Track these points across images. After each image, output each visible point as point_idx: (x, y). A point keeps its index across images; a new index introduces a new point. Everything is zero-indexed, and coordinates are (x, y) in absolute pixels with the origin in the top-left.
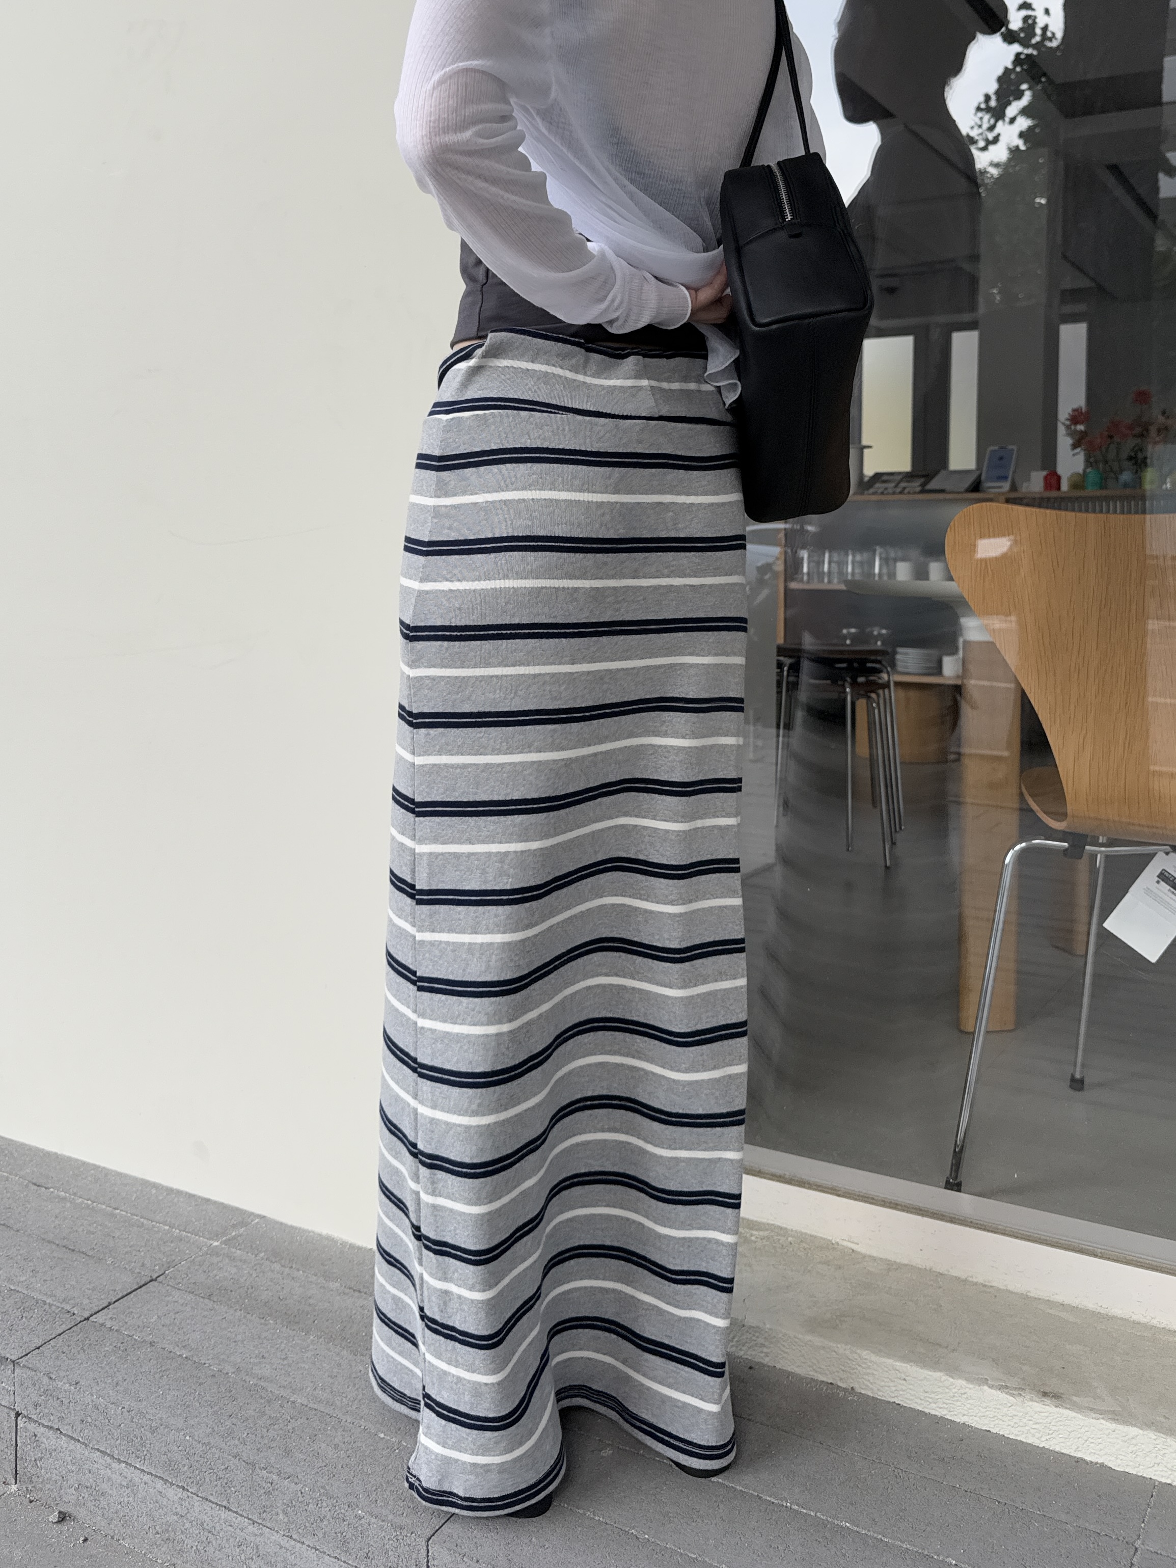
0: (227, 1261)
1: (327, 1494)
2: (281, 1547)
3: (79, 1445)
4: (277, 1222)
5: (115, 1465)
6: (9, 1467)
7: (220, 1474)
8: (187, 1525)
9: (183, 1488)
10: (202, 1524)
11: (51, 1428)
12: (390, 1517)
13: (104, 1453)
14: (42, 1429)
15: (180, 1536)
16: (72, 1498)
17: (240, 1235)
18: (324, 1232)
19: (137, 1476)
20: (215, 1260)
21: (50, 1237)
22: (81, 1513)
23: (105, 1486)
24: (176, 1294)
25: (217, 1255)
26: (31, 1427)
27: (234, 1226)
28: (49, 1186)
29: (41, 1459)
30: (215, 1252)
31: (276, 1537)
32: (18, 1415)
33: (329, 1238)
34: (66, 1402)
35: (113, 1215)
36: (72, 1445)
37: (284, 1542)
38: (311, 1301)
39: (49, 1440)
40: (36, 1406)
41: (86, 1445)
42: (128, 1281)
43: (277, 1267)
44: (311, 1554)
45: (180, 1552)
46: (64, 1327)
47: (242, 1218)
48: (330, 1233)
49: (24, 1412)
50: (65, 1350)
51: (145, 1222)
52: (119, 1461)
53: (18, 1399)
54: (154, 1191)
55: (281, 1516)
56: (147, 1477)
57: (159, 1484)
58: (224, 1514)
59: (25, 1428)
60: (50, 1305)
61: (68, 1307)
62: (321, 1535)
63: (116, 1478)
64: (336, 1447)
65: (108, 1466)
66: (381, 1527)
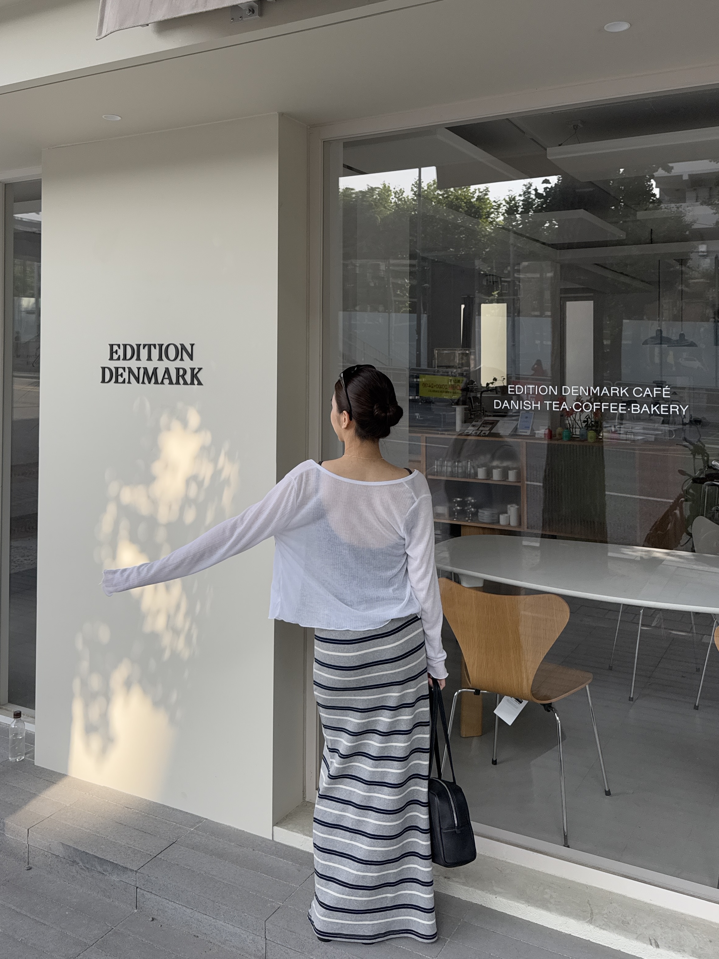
0: (197, 835)
1: (236, 909)
2: (222, 925)
3: (158, 897)
4: (211, 821)
5: (170, 903)
6: (134, 905)
7: (204, 904)
8: (193, 920)
9: (192, 909)
10: (198, 920)
11: (148, 892)
12: (254, 915)
13: (167, 899)
14: (145, 892)
15: (191, 923)
16: (156, 914)
17: (200, 826)
18: (228, 824)
19: (177, 906)
20: (193, 835)
21: (137, 828)
22: (159, 918)
23: (167, 909)
24: (183, 847)
25: (194, 834)
26: (142, 891)
27: (197, 823)
28: (131, 808)
29: (145, 902)
30: (192, 832)
31: (221, 922)
32: (137, 888)
33: (229, 827)
34: (154, 884)
35: (156, 819)
36: (156, 897)
37: (223, 924)
38: (226, 850)
39: (148, 895)
40: (144, 885)
41: (160, 897)
42: (166, 844)
43: (213, 837)
44: (231, 927)
45: (191, 928)
46: (149, 860)
47: (199, 819)
48: (230, 825)
49: (140, 887)
50: (151, 867)
51: (167, 822)
52: (171, 901)
53: (137, 883)
54: (168, 810)
55: (222, 916)
56: (180, 906)
57: (184, 908)
58: (205, 916)
59: (140, 892)
60: (143, 852)
61: (149, 853)
62: (234, 921)
63: (170, 907)
64: (238, 896)
65: (168, 903)
66: (252, 918)
